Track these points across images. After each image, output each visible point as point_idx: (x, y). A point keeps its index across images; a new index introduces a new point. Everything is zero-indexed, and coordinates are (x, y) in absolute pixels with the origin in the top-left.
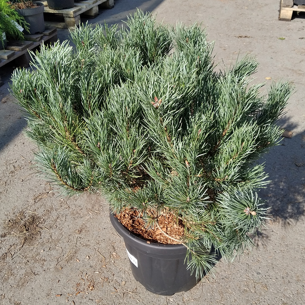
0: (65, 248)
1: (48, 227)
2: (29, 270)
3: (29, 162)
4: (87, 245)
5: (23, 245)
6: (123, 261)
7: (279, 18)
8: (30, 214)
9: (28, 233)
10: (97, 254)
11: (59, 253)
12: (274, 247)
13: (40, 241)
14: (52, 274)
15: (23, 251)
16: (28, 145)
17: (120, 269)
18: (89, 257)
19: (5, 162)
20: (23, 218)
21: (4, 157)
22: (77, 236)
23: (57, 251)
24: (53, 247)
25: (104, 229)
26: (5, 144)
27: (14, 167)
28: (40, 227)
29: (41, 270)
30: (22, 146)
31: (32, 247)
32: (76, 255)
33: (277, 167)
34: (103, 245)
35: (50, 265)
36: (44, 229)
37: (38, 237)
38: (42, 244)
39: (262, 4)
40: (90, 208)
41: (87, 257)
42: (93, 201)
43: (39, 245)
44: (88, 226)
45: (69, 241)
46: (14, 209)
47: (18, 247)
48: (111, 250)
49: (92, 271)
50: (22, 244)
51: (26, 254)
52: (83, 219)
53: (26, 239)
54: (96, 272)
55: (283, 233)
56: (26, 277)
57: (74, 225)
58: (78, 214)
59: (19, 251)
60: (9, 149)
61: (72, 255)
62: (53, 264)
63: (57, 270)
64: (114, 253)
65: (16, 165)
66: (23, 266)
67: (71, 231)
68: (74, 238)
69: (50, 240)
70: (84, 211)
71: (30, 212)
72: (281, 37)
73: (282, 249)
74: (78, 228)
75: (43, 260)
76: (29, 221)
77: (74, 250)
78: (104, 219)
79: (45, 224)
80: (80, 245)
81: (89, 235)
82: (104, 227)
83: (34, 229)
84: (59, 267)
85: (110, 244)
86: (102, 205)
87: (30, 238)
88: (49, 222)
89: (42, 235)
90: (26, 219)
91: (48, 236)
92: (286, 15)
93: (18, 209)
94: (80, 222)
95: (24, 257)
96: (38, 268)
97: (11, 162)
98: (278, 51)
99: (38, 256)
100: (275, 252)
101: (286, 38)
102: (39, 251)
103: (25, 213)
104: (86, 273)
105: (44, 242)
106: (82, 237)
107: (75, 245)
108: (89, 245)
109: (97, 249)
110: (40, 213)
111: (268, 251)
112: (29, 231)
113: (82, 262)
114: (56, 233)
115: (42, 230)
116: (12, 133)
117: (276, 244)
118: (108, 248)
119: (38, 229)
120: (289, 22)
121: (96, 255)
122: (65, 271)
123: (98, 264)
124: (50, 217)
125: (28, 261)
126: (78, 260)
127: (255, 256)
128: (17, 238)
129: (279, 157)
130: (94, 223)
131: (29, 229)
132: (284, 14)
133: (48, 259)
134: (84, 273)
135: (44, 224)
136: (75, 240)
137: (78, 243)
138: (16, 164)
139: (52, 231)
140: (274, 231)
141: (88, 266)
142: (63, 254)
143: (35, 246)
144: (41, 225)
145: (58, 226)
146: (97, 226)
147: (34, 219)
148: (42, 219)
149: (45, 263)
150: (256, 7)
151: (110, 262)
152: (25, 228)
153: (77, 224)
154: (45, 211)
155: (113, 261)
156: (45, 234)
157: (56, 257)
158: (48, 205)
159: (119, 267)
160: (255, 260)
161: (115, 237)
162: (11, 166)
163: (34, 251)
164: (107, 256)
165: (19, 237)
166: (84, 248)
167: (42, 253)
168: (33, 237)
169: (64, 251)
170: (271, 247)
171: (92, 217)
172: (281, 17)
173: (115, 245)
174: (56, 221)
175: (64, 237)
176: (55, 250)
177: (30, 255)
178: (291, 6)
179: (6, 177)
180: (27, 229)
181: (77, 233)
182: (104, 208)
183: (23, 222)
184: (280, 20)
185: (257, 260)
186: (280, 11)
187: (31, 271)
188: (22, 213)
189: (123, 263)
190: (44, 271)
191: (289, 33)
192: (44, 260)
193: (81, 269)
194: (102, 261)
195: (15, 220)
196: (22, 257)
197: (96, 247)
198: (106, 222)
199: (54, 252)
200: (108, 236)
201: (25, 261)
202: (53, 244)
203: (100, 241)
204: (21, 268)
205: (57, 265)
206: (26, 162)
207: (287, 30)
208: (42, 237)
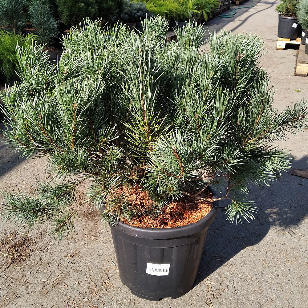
0: (54, 272)
1: (39, 250)
2: (11, 292)
3: (30, 186)
4: (78, 271)
5: (9, 266)
6: (116, 290)
7: (295, 73)
8: (22, 235)
9: (17, 254)
10: (88, 281)
11: (46, 277)
12: (290, 287)
13: (29, 263)
14: (35, 298)
15: (9, 272)
16: (31, 171)
17: (112, 299)
18: (79, 283)
19: (5, 185)
20: (14, 238)
21: (5, 181)
22: (68, 261)
23: (45, 274)
24: (42, 270)
25: (99, 255)
26: (8, 170)
27: (14, 190)
28: (31, 249)
29: (24, 293)
30: (25, 172)
31: (18, 269)
32: (65, 280)
33: (293, 205)
34: (96, 272)
35: (35, 288)
36: (34, 251)
37: (27, 258)
38: (30, 266)
39: (277, 62)
40: (87, 233)
41: (77, 283)
42: (91, 227)
43: (27, 266)
44: (82, 252)
45: (60, 266)
46: (6, 229)
47: (4, 268)
48: (105, 277)
49: (80, 298)
50: (9, 264)
51: (11, 275)
52: (77, 244)
53: (14, 260)
54: (85, 300)
55: (302, 273)
56: (7, 298)
57: (67, 250)
58: (72, 239)
59: (4, 272)
60: (11, 174)
61: (60, 279)
62: (39, 288)
63: (42, 294)
64: (107, 281)
65: (16, 189)
66: (5, 288)
67: (62, 255)
68: (65, 262)
69: (39, 263)
70: (80, 236)
71: (22, 233)
72: (297, 90)
73: (300, 289)
74: (71, 253)
75: (28, 283)
76: (19, 242)
77: (63, 275)
78: (100, 245)
79: (37, 246)
80: (71, 270)
81: (81, 261)
82: (99, 253)
83: (24, 251)
84: (44, 291)
85: (103, 271)
86: (100, 231)
87: (18, 259)
88: (40, 245)
89: (31, 257)
90: (17, 240)
91: (37, 258)
92: (302, 71)
93: (10, 230)
94: (73, 247)
95: (8, 278)
96: (21, 290)
97: (11, 186)
98: (294, 101)
99: (24, 278)
100: (292, 292)
101: (302, 90)
102: (25, 273)
103: (17, 235)
104: (73, 300)
105: (32, 264)
106: (74, 262)
107: (65, 269)
108: (81, 271)
109: (88, 276)
110: (32, 235)
111: (284, 291)
112: (18, 252)
113: (70, 288)
114: (47, 256)
115: (32, 252)
116: (17, 160)
117: (293, 284)
118: (101, 275)
119: (28, 251)
120: (306, 77)
121: (86, 282)
122: (50, 295)
123: (88, 291)
124: (43, 239)
125: (12, 283)
126: (66, 285)
127: (268, 295)
128: (4, 259)
129: (296, 196)
130: (89, 249)
131: (18, 250)
132: (300, 70)
133: (34, 281)
134: (71, 299)
135: (35, 247)
136: (66, 265)
137: (69, 268)
138: (16, 187)
139: (42, 254)
140: (291, 270)
141: (77, 293)
142: (50, 278)
143: (22, 267)
144: (31, 247)
145: (50, 249)
146: (92, 252)
147: (25, 241)
148: (34, 241)
149: (30, 286)
150: (271, 64)
151: (102, 290)
152: (15, 248)
153: (70, 249)
154: (38, 234)
155: (105, 290)
156: (35, 257)
157: (43, 281)
158: (42, 229)
159: (111, 296)
160: (269, 300)
161: (109, 264)
162: (10, 189)
163: (20, 272)
164: (99, 283)
165: (7, 257)
166: (74, 273)
167: (28, 275)
168: (21, 258)
169: (53, 275)
170: (287, 286)
171: (87, 243)
172: (297, 73)
173: (109, 273)
174: (48, 244)
175: (54, 260)
176: (43, 274)
177: (15, 276)
178: (307, 63)
179: (3, 199)
180: (17, 250)
181: (69, 257)
182: (102, 235)
183: (13, 243)
184: (296, 75)
185: (270, 299)
186: (295, 68)
187: (13, 292)
188: (14, 234)
189: (116, 293)
190: (28, 294)
191: (305, 86)
192: (30, 283)
193: (68, 295)
194: (93, 289)
195: (5, 240)
196: (6, 277)
197: (87, 274)
198: (102, 249)
199: (41, 276)
200: (102, 263)
201: (9, 282)
202: (41, 267)
203: (93, 268)
204: (3, 289)
205: (43, 289)
206: (27, 186)
207: (304, 84)
208: (31, 259)
